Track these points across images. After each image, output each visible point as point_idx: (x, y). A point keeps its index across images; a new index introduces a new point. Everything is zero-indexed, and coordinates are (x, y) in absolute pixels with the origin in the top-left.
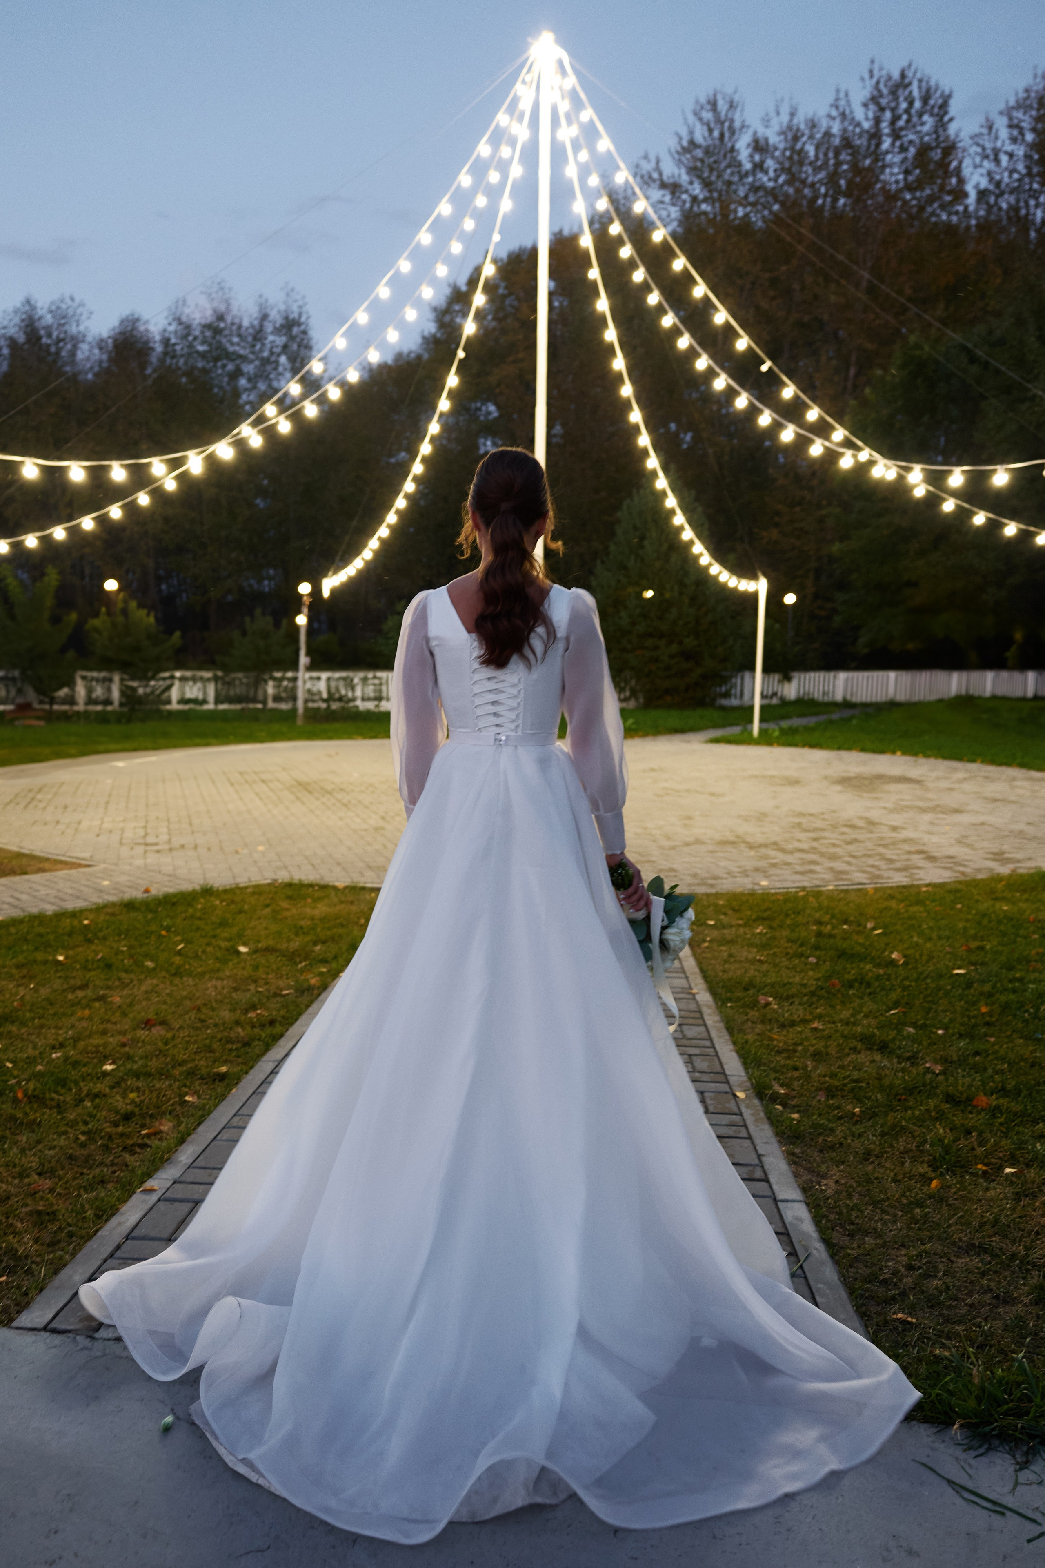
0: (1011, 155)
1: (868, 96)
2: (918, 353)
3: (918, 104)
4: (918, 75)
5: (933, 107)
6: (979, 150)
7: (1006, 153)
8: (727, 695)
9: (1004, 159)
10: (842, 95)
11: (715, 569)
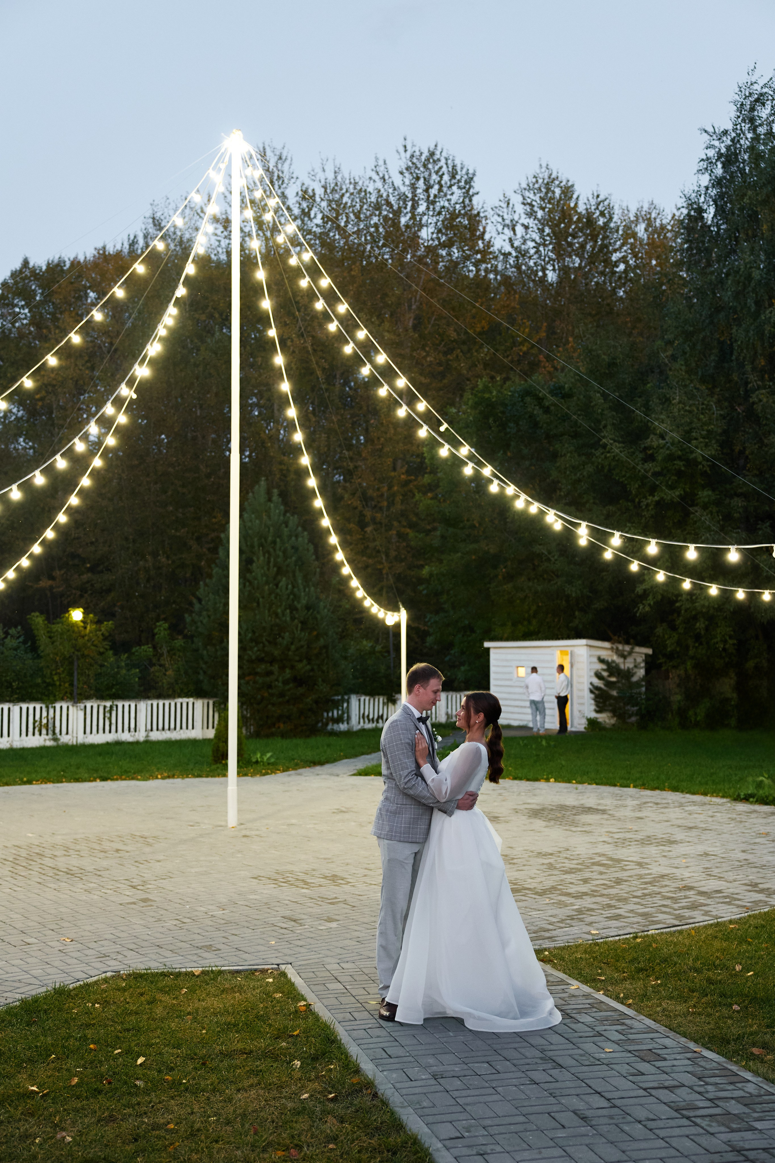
0: (526, 227)
1: (404, 166)
2: (487, 396)
3: (446, 178)
4: (444, 154)
5: (459, 181)
6: (500, 219)
7: (523, 225)
8: (339, 720)
9: (519, 230)
10: (381, 162)
11: (368, 602)
